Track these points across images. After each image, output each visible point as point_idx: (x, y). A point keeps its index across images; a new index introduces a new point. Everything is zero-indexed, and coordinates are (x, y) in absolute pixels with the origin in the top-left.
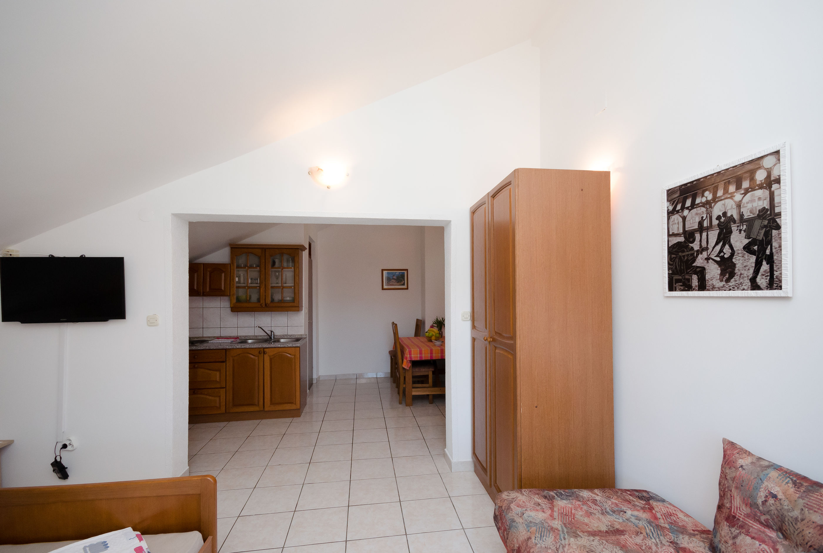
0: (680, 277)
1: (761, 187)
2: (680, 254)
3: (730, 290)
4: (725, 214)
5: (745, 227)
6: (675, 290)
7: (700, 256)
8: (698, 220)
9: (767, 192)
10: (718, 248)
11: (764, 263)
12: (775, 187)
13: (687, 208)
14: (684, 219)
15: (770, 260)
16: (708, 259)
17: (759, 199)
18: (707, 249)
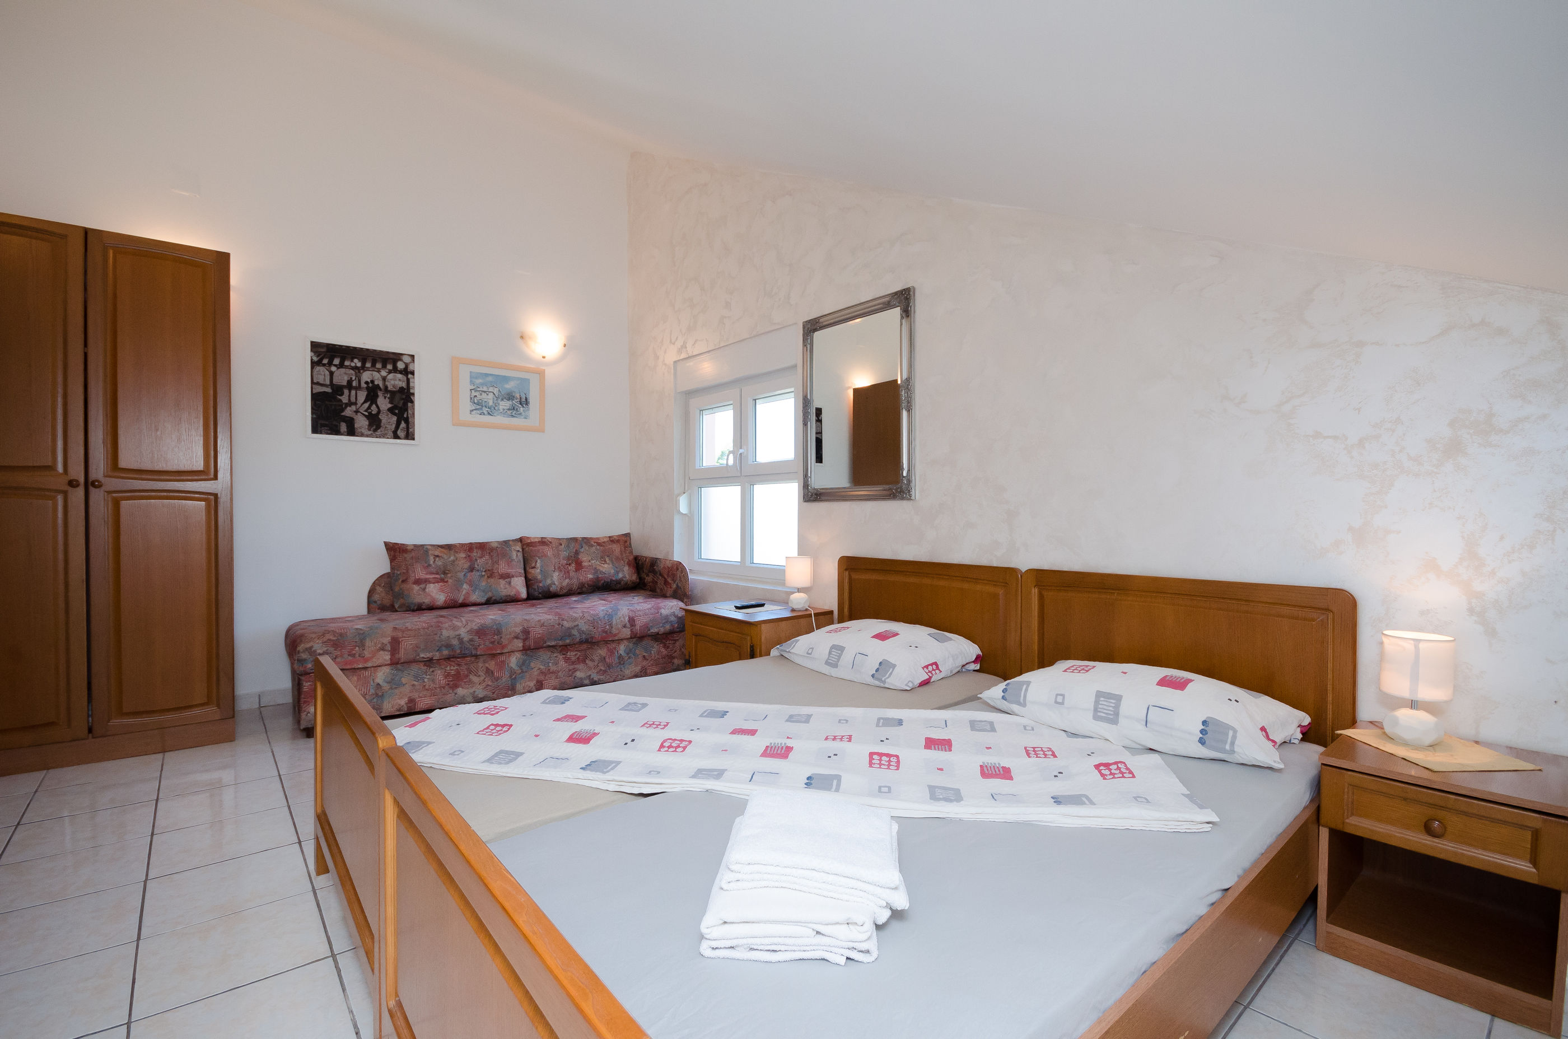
0: (327, 423)
1: (401, 372)
2: (327, 402)
3: (377, 437)
4: (372, 382)
5: (389, 395)
6: (321, 433)
7: (348, 408)
8: (346, 378)
9: (405, 378)
10: (367, 405)
11: (403, 422)
12: (410, 376)
13: (335, 365)
14: (332, 374)
15: (407, 421)
16: (357, 412)
17: (400, 380)
18: (355, 404)
